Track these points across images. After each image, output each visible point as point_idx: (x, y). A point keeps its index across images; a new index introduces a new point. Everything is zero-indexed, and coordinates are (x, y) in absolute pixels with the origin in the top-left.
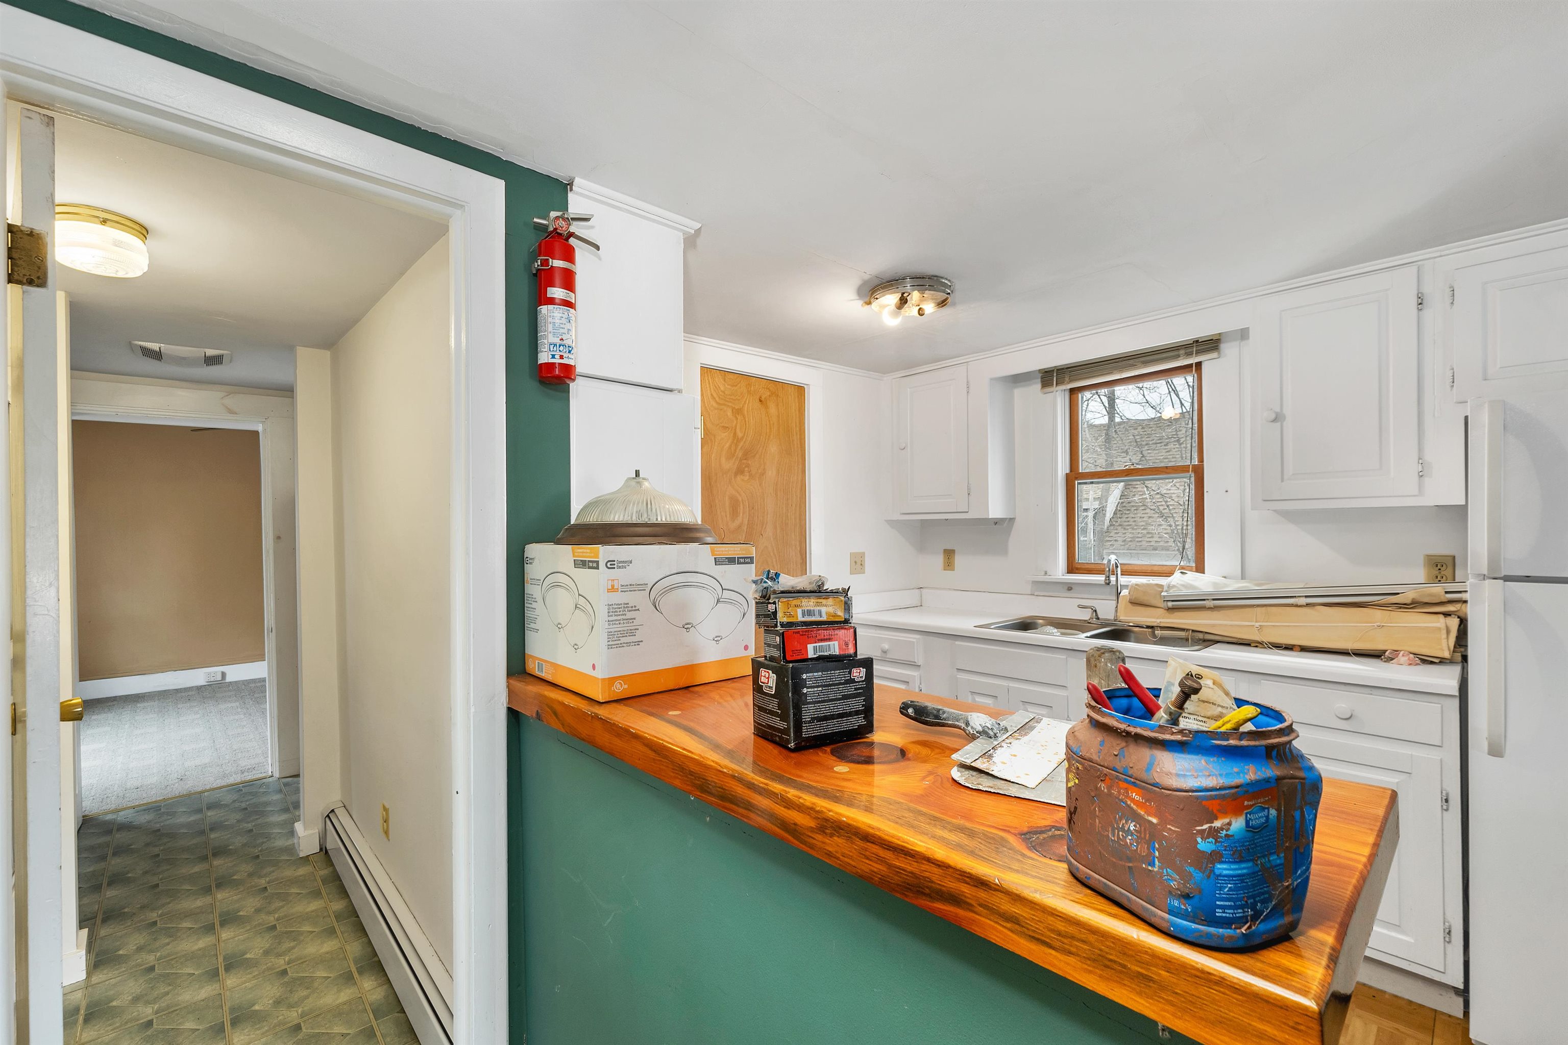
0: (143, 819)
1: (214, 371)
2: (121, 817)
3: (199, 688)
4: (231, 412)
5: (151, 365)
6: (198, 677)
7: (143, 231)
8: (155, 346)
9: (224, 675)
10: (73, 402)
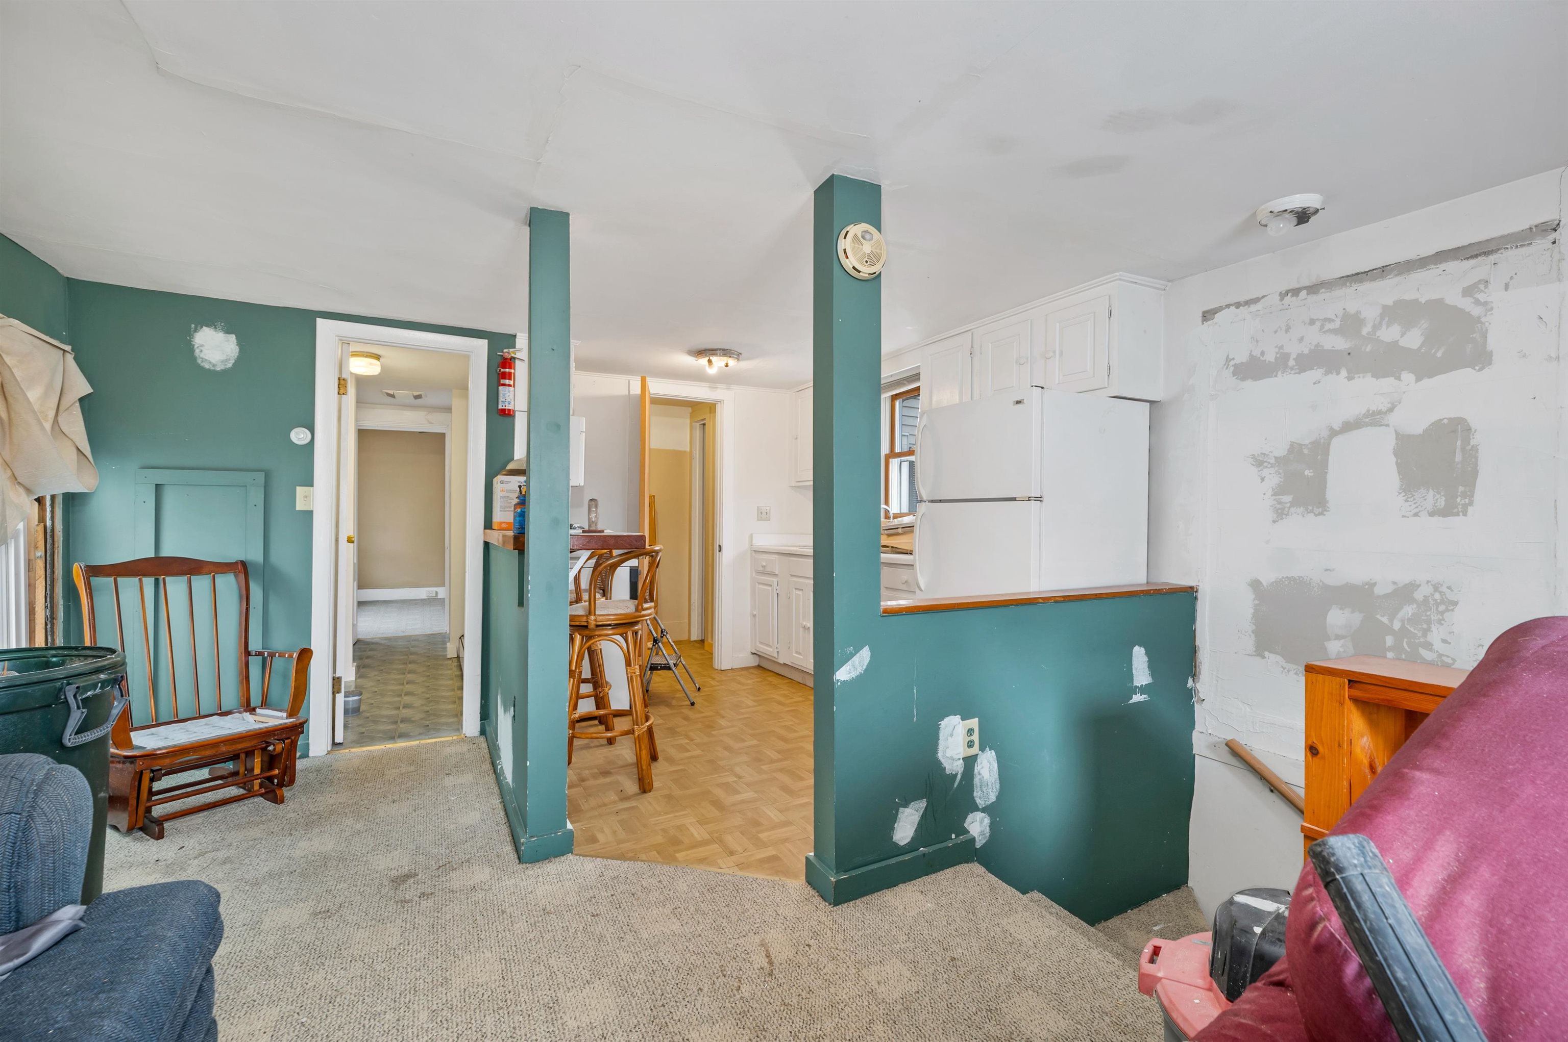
0: (383, 642)
1: (419, 401)
2: (374, 641)
3: (422, 600)
4: (430, 423)
5: (390, 400)
6: (422, 593)
7: (378, 357)
8: (391, 392)
9: (437, 593)
10: (357, 420)
